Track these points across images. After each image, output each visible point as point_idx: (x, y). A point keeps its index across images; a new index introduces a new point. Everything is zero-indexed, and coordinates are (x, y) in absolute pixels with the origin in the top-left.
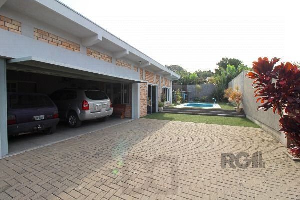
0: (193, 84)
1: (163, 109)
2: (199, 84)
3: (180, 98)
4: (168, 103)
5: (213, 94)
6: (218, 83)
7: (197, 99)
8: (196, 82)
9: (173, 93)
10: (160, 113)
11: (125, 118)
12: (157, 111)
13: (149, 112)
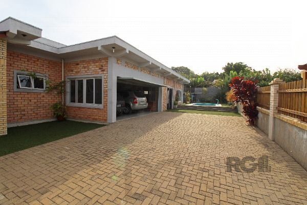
0: (200, 87)
1: (177, 106)
2: (205, 87)
3: (189, 99)
4: (180, 102)
5: (217, 96)
6: (221, 87)
7: (203, 100)
8: (203, 85)
9: (184, 94)
10: (174, 109)
11: (152, 111)
12: (173, 108)
13: (168, 109)
